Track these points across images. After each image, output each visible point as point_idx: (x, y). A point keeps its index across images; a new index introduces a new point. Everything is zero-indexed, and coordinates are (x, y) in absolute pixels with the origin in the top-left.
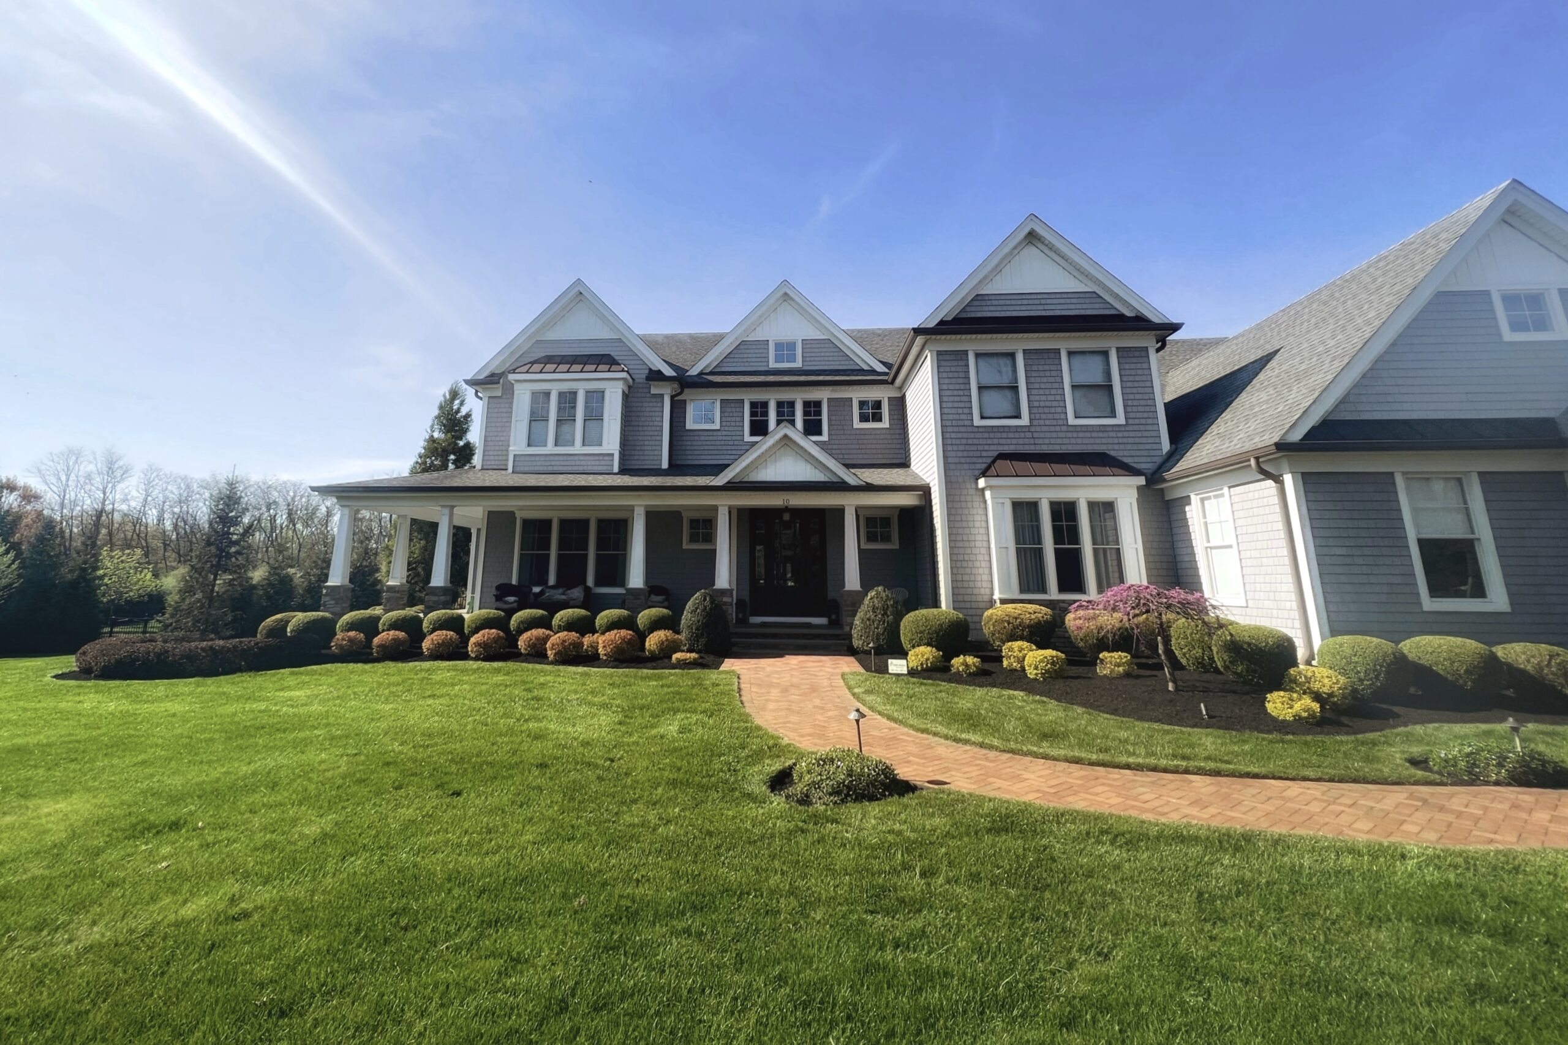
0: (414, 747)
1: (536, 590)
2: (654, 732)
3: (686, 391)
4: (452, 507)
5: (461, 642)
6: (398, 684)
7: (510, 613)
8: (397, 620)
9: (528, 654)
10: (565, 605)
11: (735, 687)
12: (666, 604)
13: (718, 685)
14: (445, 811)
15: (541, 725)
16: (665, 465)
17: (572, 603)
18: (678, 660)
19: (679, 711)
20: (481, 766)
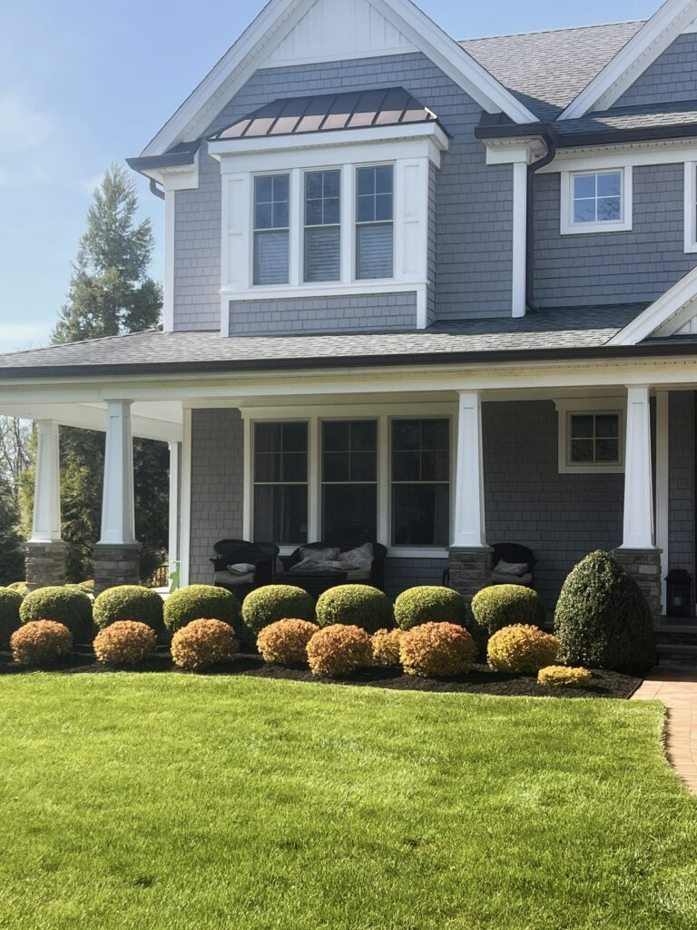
0: (77, 807)
1: (286, 551)
2: (493, 801)
3: (560, 153)
4: (127, 403)
5: (159, 641)
6: (54, 709)
7: (241, 591)
8: (49, 602)
9: (275, 663)
10: (339, 578)
11: (658, 730)
12: (528, 577)
13: (623, 725)
14: (125, 908)
15: (294, 780)
16: (518, 309)
17: (351, 574)
18: (549, 679)
19: (543, 765)
20: (186, 841)
